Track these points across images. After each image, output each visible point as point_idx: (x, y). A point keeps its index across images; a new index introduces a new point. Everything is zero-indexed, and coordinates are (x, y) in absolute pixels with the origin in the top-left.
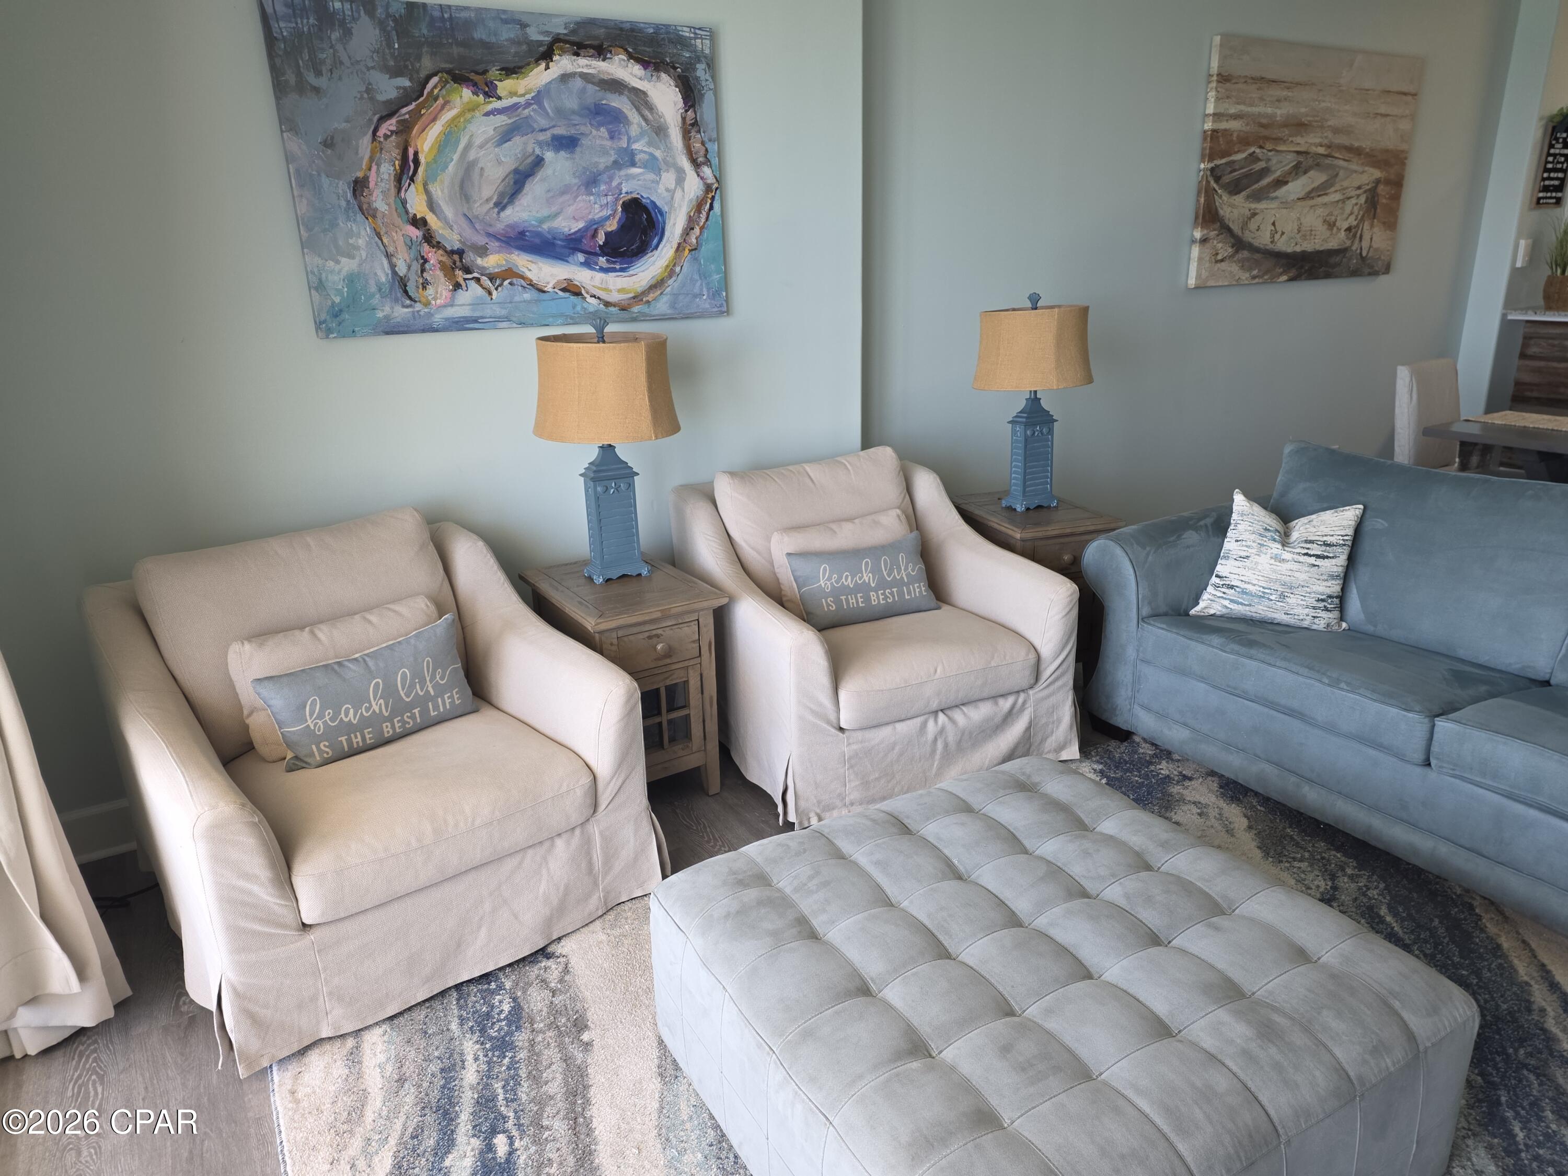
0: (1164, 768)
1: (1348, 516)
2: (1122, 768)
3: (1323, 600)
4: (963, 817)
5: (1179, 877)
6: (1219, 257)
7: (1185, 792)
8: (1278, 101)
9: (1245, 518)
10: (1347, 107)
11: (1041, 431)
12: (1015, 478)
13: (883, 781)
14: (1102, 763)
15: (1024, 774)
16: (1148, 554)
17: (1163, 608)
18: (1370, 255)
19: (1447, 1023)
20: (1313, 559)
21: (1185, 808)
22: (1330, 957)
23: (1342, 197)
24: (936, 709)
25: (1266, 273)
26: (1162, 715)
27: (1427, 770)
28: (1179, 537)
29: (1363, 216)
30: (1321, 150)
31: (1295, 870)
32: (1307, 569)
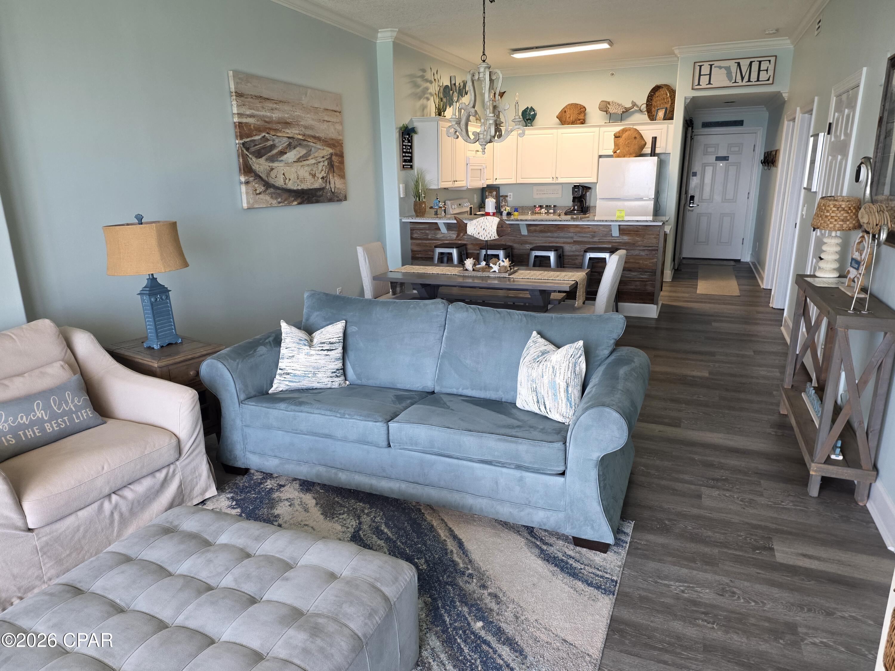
0: (269, 484)
1: (339, 326)
2: (244, 492)
3: (334, 372)
4: (124, 567)
5: (266, 555)
6: (258, 192)
7: (281, 495)
8: (272, 109)
9: (288, 335)
10: (309, 115)
11: (161, 298)
12: (149, 329)
13: (74, 555)
14: (232, 492)
15: (168, 522)
16: (238, 364)
17: (253, 393)
18: (336, 191)
19: (402, 584)
20: (326, 351)
21: (281, 504)
22: (346, 573)
23: (315, 162)
24: (108, 493)
25: (285, 200)
26: (262, 454)
27: (390, 448)
28: (255, 351)
29: (328, 172)
30: (300, 137)
31: (341, 521)
32: (324, 357)
